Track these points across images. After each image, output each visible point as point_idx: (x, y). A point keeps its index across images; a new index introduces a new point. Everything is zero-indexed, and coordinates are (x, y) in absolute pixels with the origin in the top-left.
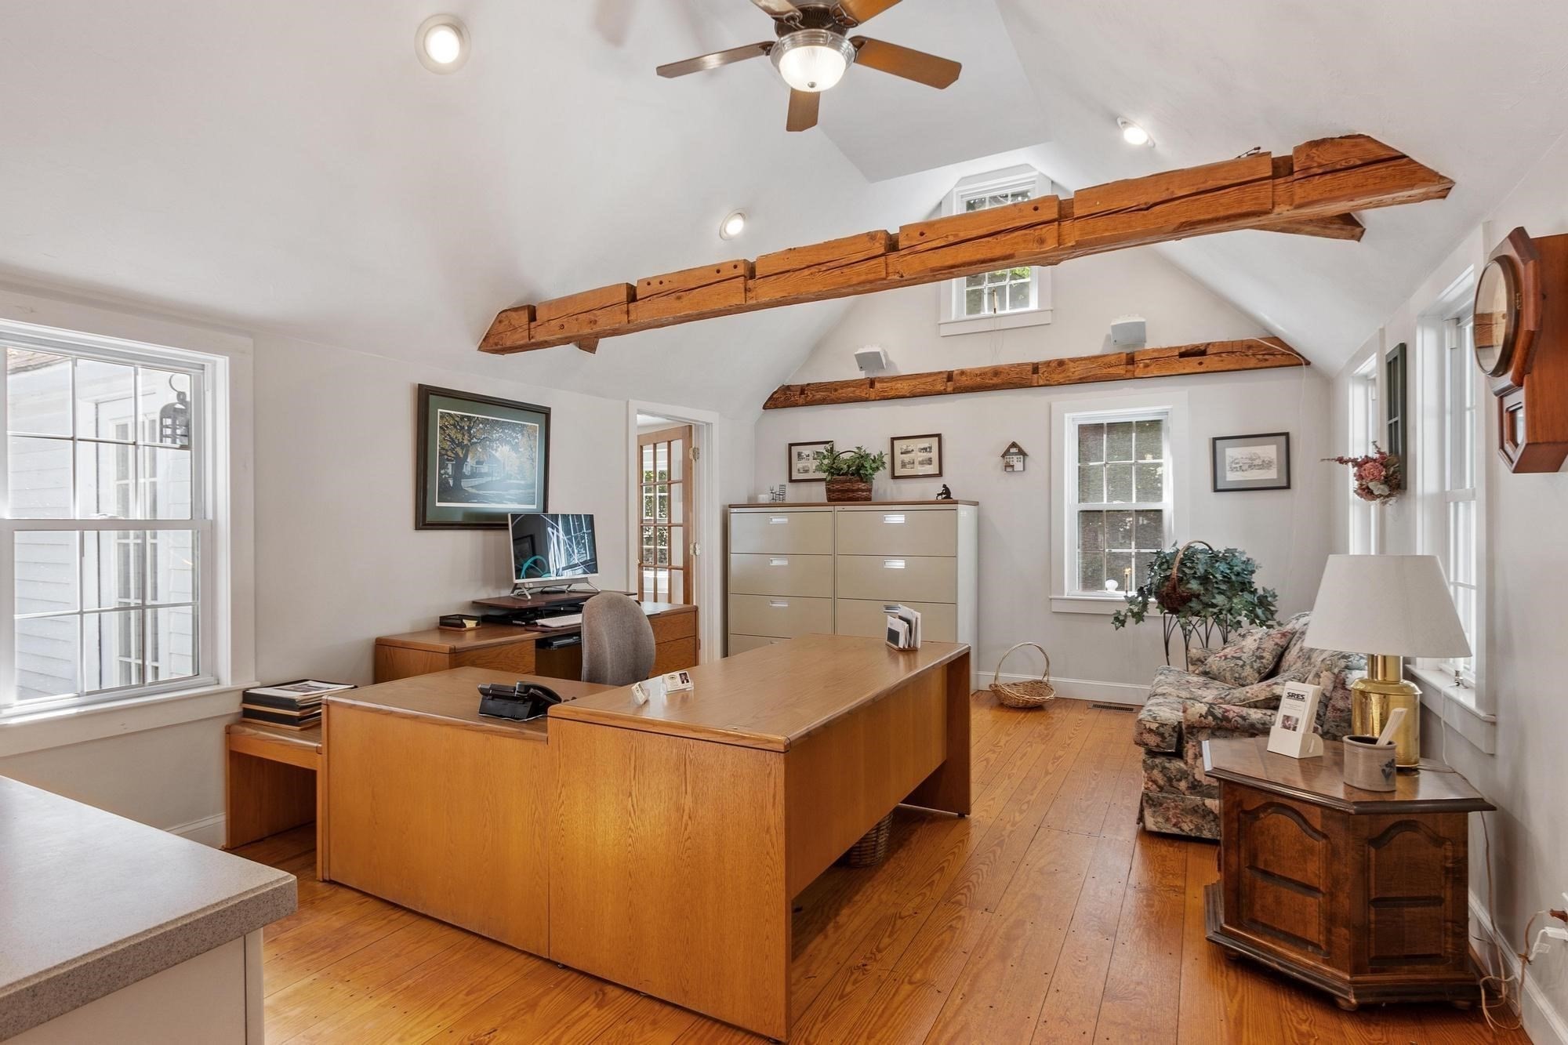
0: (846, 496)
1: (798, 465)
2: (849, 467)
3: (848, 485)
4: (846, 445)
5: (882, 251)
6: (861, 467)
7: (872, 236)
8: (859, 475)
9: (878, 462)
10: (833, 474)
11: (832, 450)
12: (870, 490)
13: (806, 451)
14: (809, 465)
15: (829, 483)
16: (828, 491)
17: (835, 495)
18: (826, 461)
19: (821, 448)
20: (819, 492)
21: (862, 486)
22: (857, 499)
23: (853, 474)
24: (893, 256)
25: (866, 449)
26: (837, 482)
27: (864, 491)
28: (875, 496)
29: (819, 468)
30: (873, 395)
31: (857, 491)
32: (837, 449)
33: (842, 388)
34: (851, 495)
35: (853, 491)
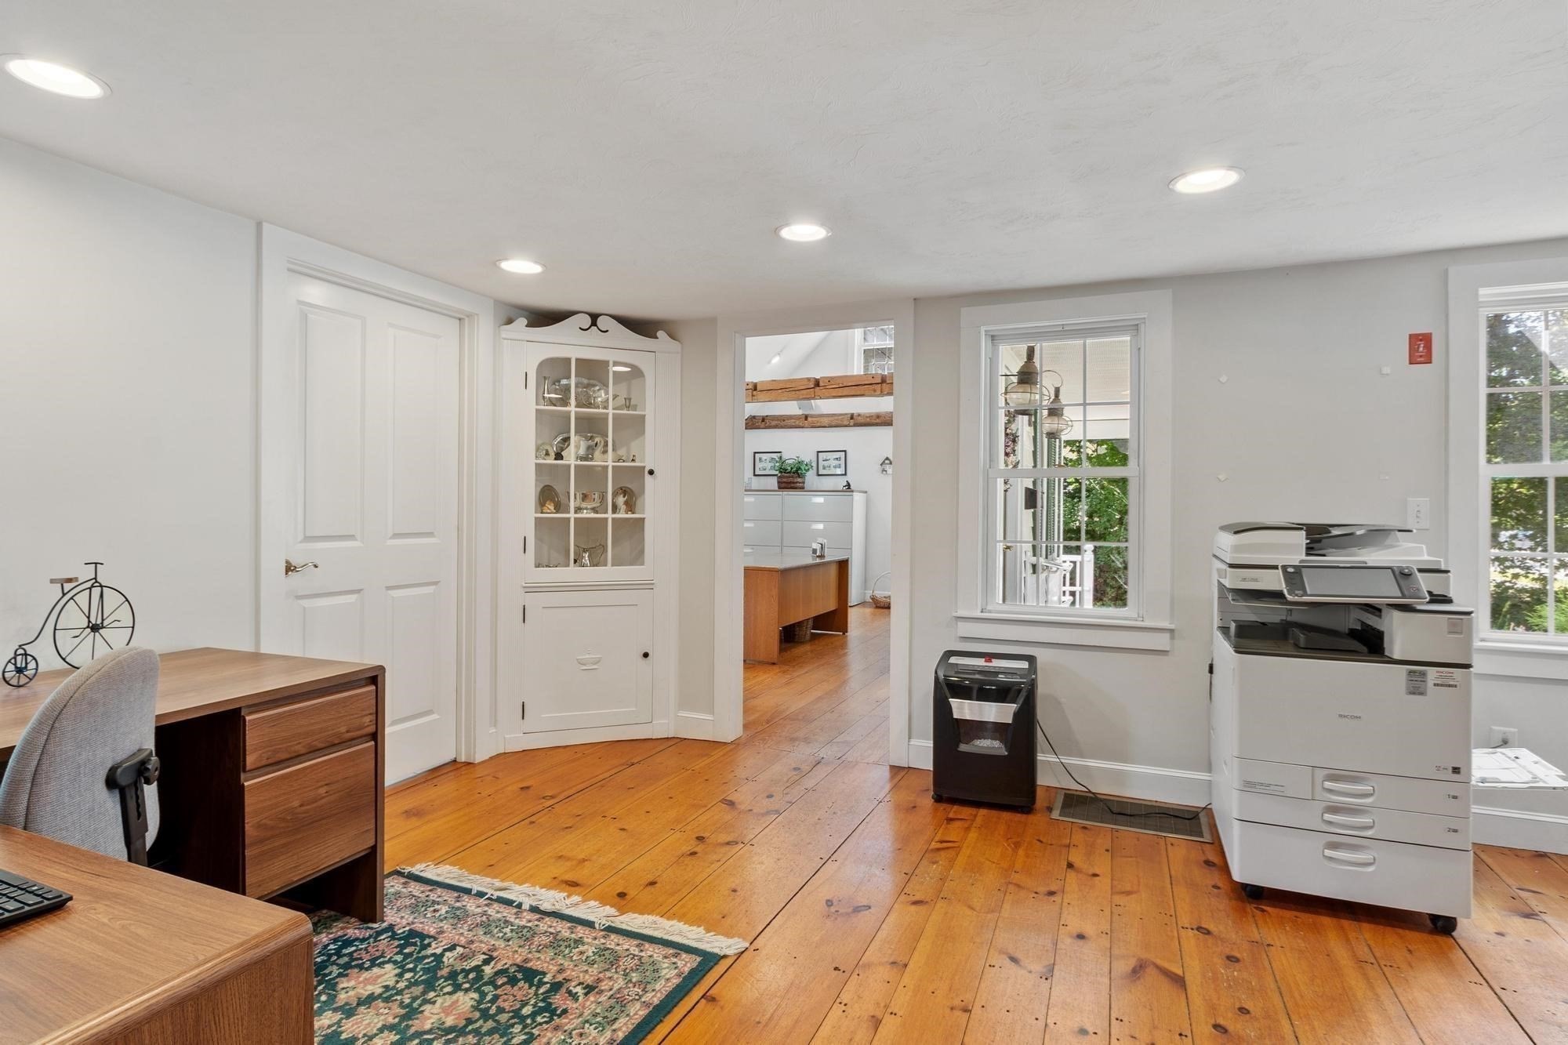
0: (789, 486)
1: (759, 465)
2: (792, 468)
3: (790, 480)
4: (790, 455)
5: (813, 386)
6: (799, 469)
7: (809, 379)
8: (798, 474)
9: (809, 466)
10: (781, 472)
11: (780, 458)
12: (804, 483)
13: (764, 456)
14: (766, 465)
15: (779, 478)
16: (779, 482)
17: (783, 485)
18: (777, 464)
19: (774, 456)
20: (773, 483)
21: (799, 480)
22: (796, 488)
23: (794, 473)
24: (818, 387)
25: (802, 458)
26: (784, 477)
27: (800, 483)
28: (807, 486)
29: (773, 468)
30: (806, 425)
31: (797, 483)
32: (785, 457)
33: (788, 419)
34: (793, 485)
35: (794, 483)
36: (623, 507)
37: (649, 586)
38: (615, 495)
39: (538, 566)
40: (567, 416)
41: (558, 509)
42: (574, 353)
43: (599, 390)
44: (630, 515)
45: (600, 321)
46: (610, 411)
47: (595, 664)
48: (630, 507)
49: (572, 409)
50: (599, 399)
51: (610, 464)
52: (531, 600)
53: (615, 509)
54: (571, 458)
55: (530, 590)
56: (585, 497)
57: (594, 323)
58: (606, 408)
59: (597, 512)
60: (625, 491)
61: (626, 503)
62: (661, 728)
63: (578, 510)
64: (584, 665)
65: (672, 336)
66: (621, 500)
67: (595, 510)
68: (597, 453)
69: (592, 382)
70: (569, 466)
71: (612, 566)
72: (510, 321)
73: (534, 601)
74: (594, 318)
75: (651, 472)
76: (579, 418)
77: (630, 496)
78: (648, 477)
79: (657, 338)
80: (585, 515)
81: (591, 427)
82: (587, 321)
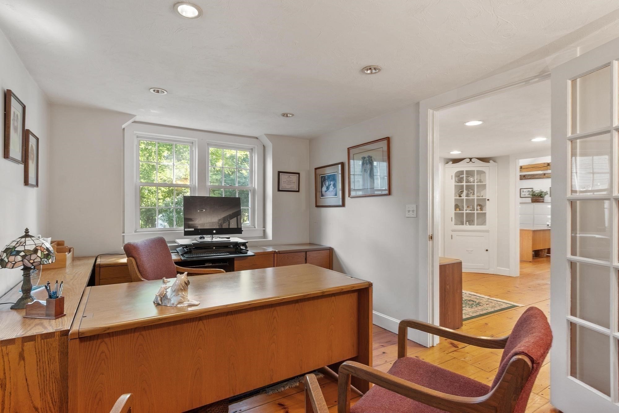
0: (537, 201)
1: (522, 193)
2: (538, 194)
3: (537, 199)
4: (537, 189)
5: (546, 166)
6: (541, 194)
7: (544, 163)
8: (541, 196)
9: (546, 193)
10: (533, 196)
11: (532, 190)
12: (543, 200)
13: (525, 190)
14: (526, 193)
15: (532, 198)
16: (532, 200)
17: (533, 201)
18: (531, 193)
19: (530, 190)
20: (529, 200)
21: (541, 199)
22: (540, 202)
23: (539, 196)
24: (548, 166)
25: (543, 190)
26: (534, 198)
27: (541, 200)
28: (545, 201)
29: (529, 194)
30: (545, 177)
31: (540, 200)
32: (534, 190)
33: (536, 176)
34: (538, 201)
35: (539, 200)
36: (479, 209)
37: (487, 231)
38: (477, 206)
39: (455, 225)
40: (463, 186)
41: (460, 210)
42: (465, 169)
43: (471, 178)
44: (481, 212)
45: (473, 160)
46: (476, 184)
47: (471, 251)
48: (481, 209)
49: (464, 184)
50: (471, 180)
51: (476, 198)
52: (453, 233)
53: (477, 210)
54: (464, 196)
55: (453, 231)
56: (468, 207)
57: (471, 161)
58: (473, 183)
59: (471, 211)
60: (480, 205)
61: (480, 208)
62: (491, 271)
63: (466, 210)
64: (468, 251)
65: (495, 161)
66: (479, 207)
67: (471, 210)
68: (471, 195)
69: (469, 175)
70: (463, 199)
71: (477, 225)
72: (447, 163)
73: (454, 234)
74: (471, 159)
75: (488, 200)
76: (466, 186)
77: (481, 207)
78: (487, 201)
79: (489, 162)
80: (468, 211)
81: (470, 188)
82: (469, 160)
